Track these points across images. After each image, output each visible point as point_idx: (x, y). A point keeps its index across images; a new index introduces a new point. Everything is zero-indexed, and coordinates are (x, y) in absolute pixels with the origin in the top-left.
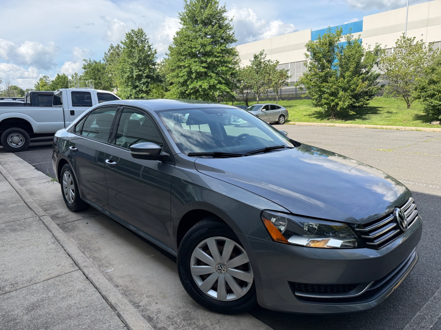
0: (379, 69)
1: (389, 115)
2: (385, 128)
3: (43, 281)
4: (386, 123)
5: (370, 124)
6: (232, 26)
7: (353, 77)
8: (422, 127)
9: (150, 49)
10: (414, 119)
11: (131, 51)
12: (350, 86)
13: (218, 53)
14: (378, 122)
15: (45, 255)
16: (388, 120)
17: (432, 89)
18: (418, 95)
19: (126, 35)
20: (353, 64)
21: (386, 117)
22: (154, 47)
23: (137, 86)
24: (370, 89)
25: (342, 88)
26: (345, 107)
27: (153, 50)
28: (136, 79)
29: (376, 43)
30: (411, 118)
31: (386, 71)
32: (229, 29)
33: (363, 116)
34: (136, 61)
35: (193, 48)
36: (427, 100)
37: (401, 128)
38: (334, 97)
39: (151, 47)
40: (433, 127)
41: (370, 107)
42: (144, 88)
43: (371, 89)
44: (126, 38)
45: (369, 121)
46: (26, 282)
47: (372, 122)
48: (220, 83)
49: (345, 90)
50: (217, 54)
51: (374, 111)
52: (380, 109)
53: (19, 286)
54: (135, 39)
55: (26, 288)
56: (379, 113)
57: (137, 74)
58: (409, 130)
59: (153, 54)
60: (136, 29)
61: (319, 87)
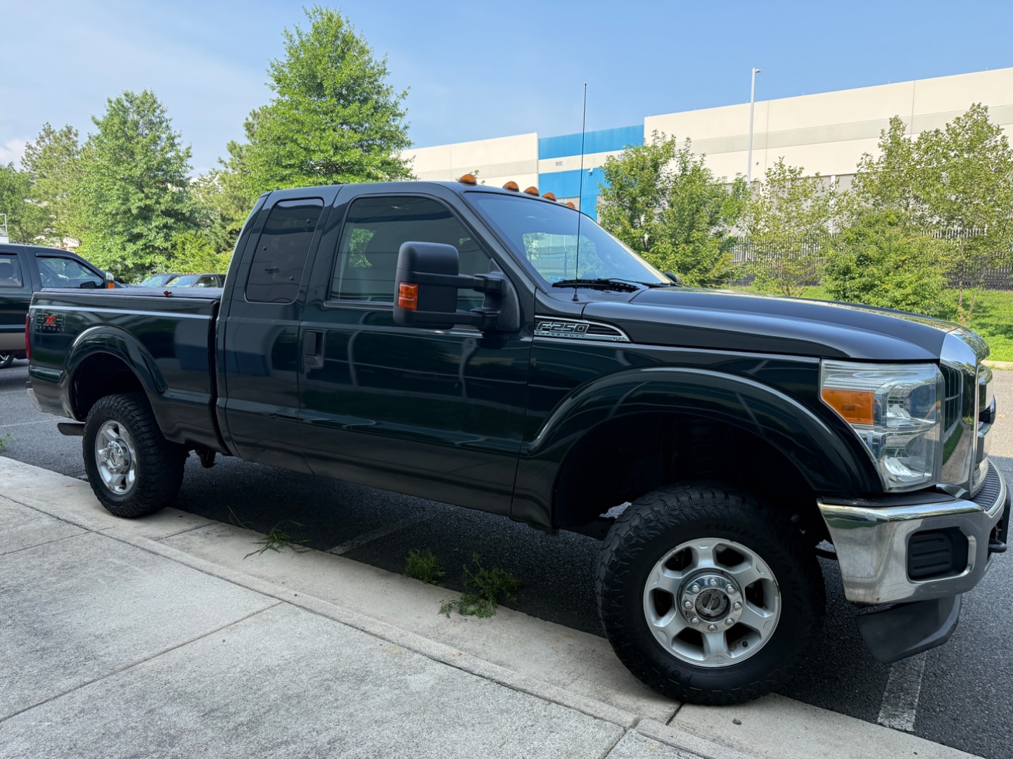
7: (705, 243)
12: (699, 262)
17: (866, 273)
22: (183, 141)
27: (182, 149)
32: (397, 115)
39: (176, 141)
42: (160, 242)
44: (108, 110)
54: (132, 117)
57: (141, 204)
59: (182, 160)
60: (138, 93)
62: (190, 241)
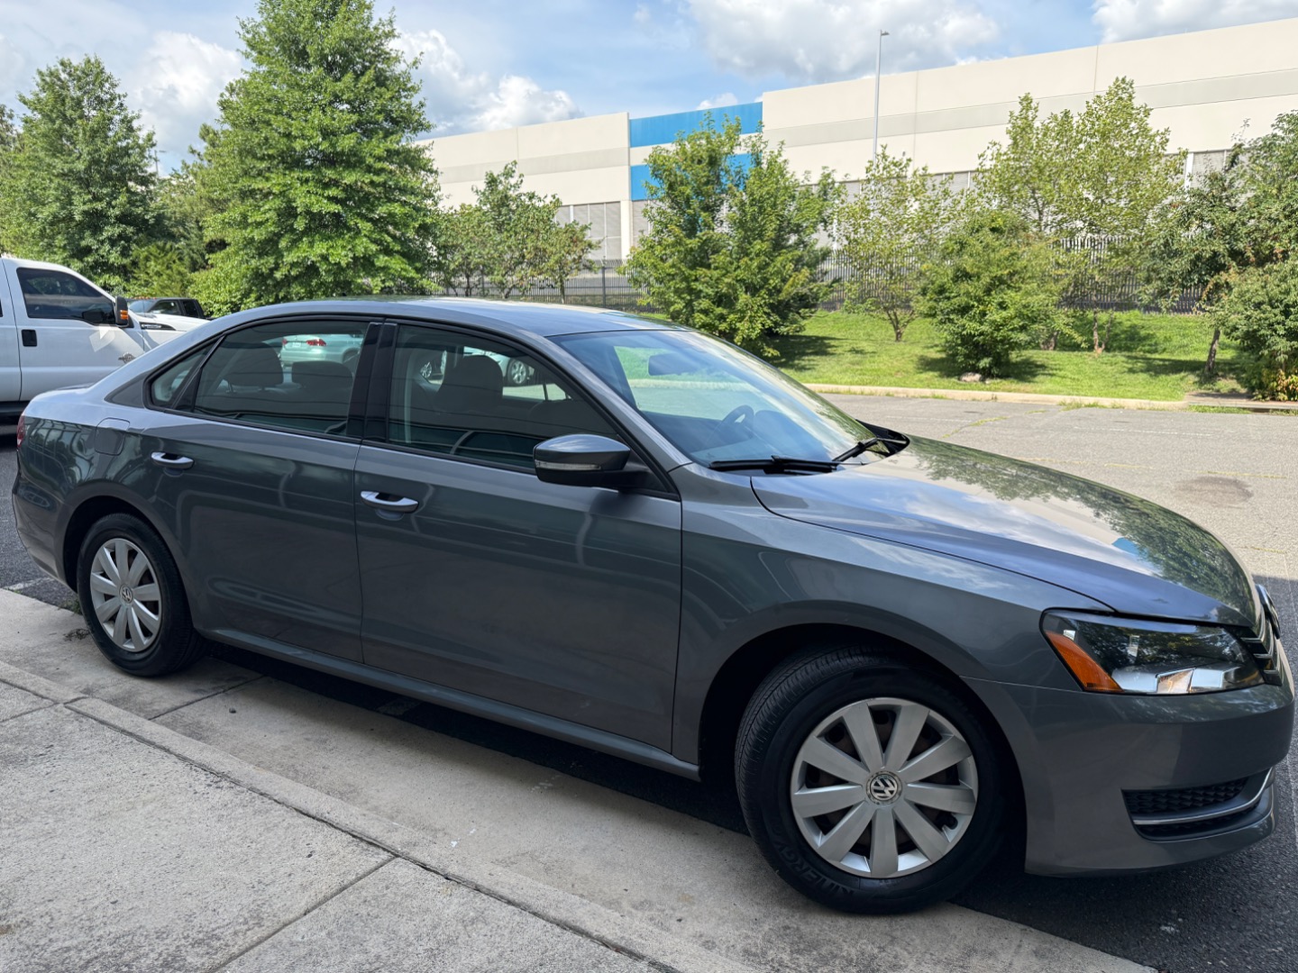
0: (829, 236)
1: (857, 359)
2: (859, 392)
3: (302, 911)
4: (856, 379)
5: (819, 383)
6: (418, 82)
7: (772, 256)
8: (944, 388)
9: (131, 129)
10: (918, 369)
11: (60, 133)
12: (766, 280)
13: (379, 159)
14: (836, 377)
15: (225, 829)
16: (859, 372)
17: (962, 292)
18: (930, 308)
19: (38, 79)
20: (772, 221)
21: (853, 364)
22: (144, 127)
23: (88, 251)
24: (812, 289)
25: (744, 284)
26: (753, 336)
27: (143, 134)
28: (81, 227)
29: (825, 168)
30: (911, 367)
31: (846, 242)
32: (409, 90)
33: (796, 362)
34: (80, 166)
35: (296, 138)
36: (951, 321)
37: (897, 392)
38: (724, 308)
39: (135, 124)
40: (968, 389)
41: (805, 337)
42: (114, 257)
43: (815, 290)
44: (37, 85)
45: (815, 373)
46: (246, 927)
47: (821, 377)
48: (387, 251)
49: (752, 289)
50: (375, 162)
51: (819, 346)
52: (833, 343)
53: (230, 943)
54: (74, 93)
55: (266, 945)
56: (833, 354)
57: (86, 208)
58: (916, 395)
59: (142, 149)
60: (77, 61)
61: (686, 279)
62: (155, 257)
